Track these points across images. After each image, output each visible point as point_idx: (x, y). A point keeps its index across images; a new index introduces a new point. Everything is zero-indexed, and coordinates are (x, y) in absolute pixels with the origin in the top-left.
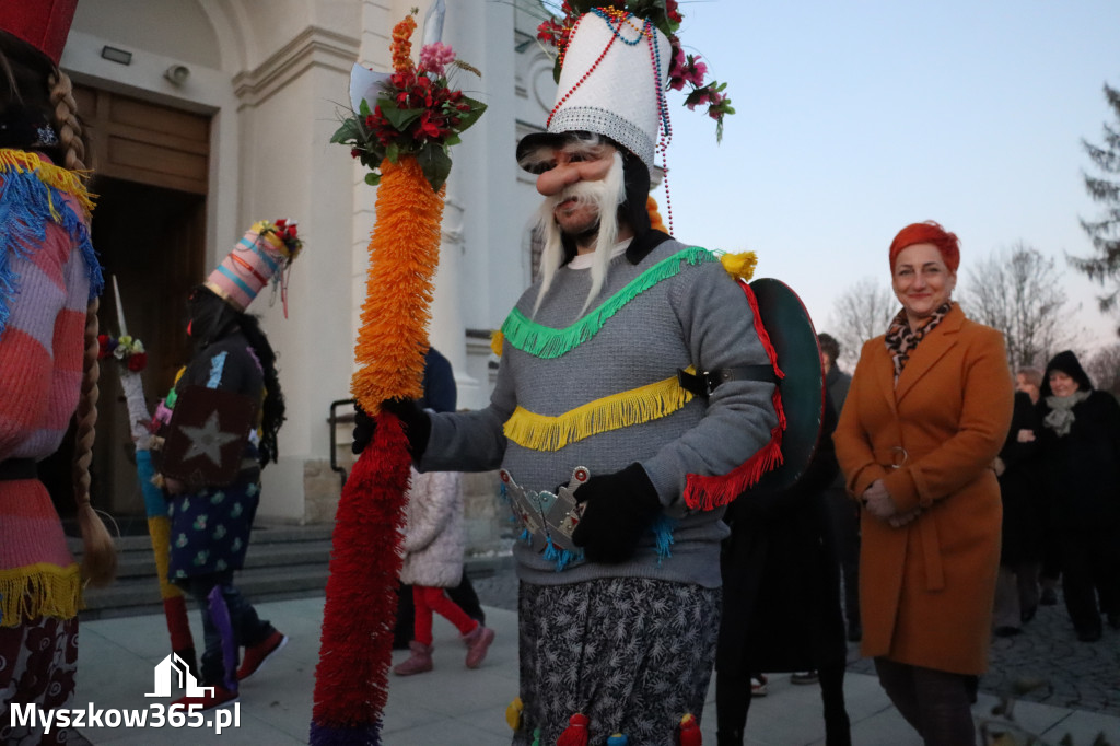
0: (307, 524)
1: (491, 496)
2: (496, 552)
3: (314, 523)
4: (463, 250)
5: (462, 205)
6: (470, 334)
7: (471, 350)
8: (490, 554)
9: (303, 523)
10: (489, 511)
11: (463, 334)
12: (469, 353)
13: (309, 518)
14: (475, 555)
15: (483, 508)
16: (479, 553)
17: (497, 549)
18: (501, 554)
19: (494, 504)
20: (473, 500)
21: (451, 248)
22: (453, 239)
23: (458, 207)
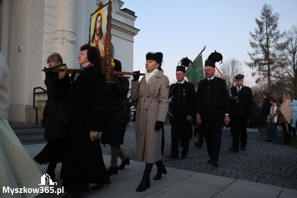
0: (26, 124)
3: (28, 123)
4: (76, 46)
5: (76, 33)
9: (24, 123)
13: (27, 122)
21: (72, 45)
22: (73, 42)
23: (75, 33)
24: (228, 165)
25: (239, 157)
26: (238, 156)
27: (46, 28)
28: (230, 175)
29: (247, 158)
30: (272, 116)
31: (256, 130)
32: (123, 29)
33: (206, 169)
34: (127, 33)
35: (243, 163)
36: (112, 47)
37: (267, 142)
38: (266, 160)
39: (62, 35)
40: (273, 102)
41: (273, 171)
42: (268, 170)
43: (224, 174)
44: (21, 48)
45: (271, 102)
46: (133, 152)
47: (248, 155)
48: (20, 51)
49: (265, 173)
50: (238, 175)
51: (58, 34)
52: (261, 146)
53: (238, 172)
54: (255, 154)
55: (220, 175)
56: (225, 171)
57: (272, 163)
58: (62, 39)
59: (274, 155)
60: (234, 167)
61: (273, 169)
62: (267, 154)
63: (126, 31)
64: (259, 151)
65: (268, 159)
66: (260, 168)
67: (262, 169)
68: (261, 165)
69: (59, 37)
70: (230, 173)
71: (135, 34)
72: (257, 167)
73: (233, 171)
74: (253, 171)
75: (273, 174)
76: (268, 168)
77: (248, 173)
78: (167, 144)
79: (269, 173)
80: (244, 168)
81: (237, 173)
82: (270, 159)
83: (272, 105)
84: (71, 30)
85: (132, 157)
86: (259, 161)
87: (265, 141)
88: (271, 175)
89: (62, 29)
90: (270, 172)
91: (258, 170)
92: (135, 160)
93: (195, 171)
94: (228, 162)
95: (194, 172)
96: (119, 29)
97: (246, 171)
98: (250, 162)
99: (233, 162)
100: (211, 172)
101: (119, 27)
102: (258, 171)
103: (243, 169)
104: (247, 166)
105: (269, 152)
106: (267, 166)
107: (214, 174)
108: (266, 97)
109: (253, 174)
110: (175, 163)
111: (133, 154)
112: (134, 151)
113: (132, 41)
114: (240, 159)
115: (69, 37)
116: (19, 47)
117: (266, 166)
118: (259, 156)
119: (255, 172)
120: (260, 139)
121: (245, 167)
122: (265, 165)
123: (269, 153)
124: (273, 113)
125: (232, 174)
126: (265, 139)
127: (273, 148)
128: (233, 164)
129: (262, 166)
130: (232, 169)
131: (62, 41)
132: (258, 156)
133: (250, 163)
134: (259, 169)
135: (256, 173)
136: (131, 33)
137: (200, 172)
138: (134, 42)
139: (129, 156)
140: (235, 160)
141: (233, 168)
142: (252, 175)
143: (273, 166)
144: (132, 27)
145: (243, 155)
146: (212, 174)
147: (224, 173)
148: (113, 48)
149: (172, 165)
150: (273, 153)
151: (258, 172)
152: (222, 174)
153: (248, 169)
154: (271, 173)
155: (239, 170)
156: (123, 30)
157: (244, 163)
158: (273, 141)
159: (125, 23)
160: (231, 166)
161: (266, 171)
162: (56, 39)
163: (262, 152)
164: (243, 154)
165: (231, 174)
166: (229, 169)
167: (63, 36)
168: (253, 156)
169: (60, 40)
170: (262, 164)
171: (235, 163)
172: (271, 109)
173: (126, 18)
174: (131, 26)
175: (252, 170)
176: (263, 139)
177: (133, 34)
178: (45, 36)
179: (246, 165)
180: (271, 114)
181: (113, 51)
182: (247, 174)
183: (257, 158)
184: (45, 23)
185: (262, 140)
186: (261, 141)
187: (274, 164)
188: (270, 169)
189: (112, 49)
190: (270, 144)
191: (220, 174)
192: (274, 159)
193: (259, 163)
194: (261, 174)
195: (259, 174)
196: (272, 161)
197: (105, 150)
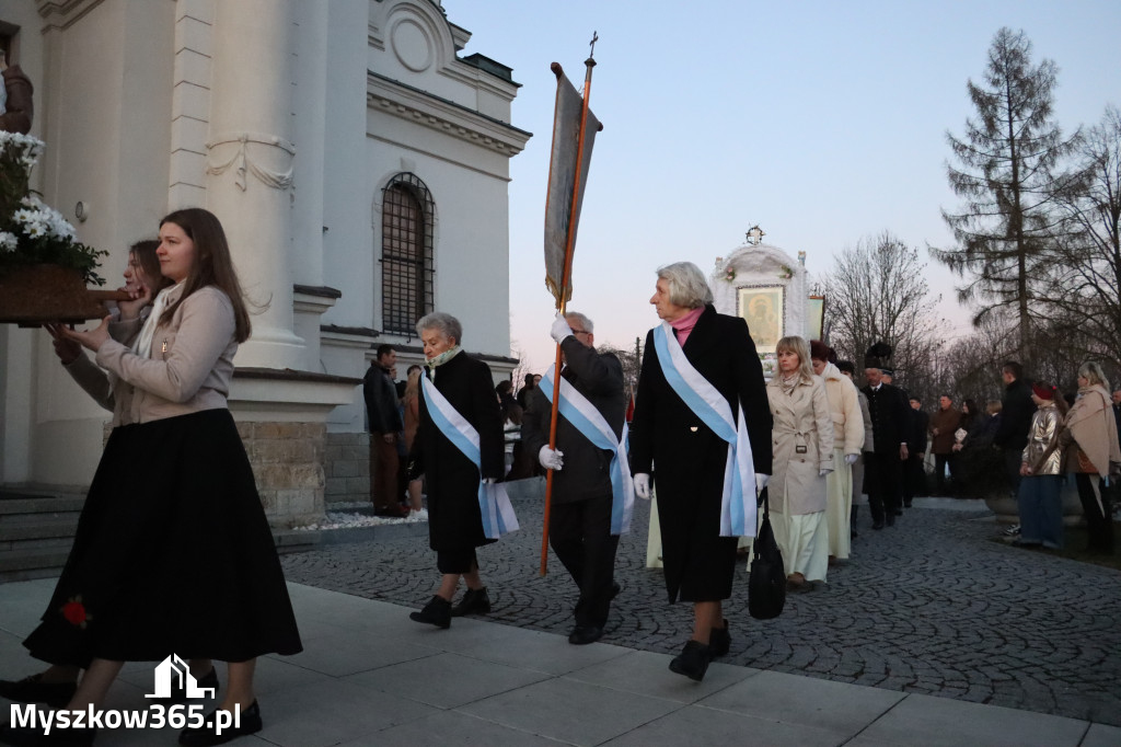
1: (316, 464)
2: (319, 526)
4: (292, 196)
5: (293, 149)
6: (298, 289)
7: (298, 307)
8: (313, 527)
10: (313, 481)
11: (292, 289)
12: (296, 311)
14: (296, 528)
15: (306, 477)
16: (299, 526)
17: (321, 522)
18: (324, 528)
19: (318, 472)
20: (294, 469)
21: (277, 193)
22: (281, 185)
23: (288, 152)
24: (877, 641)
25: (917, 607)
26: (912, 603)
27: (180, 134)
28: (884, 676)
29: (946, 609)
30: (1041, 449)
31: (980, 505)
32: (469, 131)
33: (791, 655)
34: (485, 146)
35: (931, 632)
36: (428, 199)
37: (1023, 551)
38: (1022, 619)
39: (241, 159)
40: (1043, 398)
41: (1045, 658)
42: (1029, 656)
43: (862, 672)
44: (86, 207)
45: (1035, 397)
46: (512, 594)
47: (950, 600)
48: (83, 221)
49: (1016, 668)
50: (916, 677)
51: (225, 155)
52: (999, 565)
53: (914, 665)
54: (978, 596)
55: (847, 679)
56: (864, 662)
57: (1041, 628)
58: (241, 172)
59: (1050, 599)
60: (897, 645)
61: (1050, 654)
62: (1023, 596)
63: (480, 141)
64: (994, 585)
65: (1028, 614)
66: (997, 647)
67: (1005, 654)
68: (1002, 637)
69: (228, 166)
70: (883, 671)
71: (513, 150)
72: (985, 644)
73: (893, 660)
74: (970, 660)
75: (1047, 672)
76: (1027, 647)
77: (953, 668)
78: (640, 565)
79: (1030, 670)
80: (937, 647)
81: (912, 668)
82: (1034, 615)
83: (1037, 409)
84: (274, 139)
85: (511, 614)
86: (994, 622)
87: (1015, 544)
88: (1042, 677)
89: (240, 133)
90: (1035, 665)
91: (992, 655)
92: (521, 626)
93: (748, 664)
94: (876, 627)
95: (747, 669)
96: (453, 131)
97: (943, 663)
98: (960, 627)
99: (893, 628)
100: (810, 668)
101: (453, 125)
102: (992, 660)
103: (933, 653)
104: (948, 643)
105: (1029, 588)
106: (1026, 641)
107: (825, 673)
108: (1013, 379)
109: (972, 674)
110: (675, 634)
111: (513, 603)
112: (515, 592)
113: (504, 176)
114: (922, 616)
115: (267, 164)
116: (80, 204)
117: (1023, 642)
118: (993, 603)
119: (980, 663)
120: (992, 540)
121: (939, 644)
122: (1016, 636)
123: (1031, 592)
124: (1045, 439)
125: (891, 673)
126: (1016, 538)
127: (1046, 573)
128: (894, 635)
129: (1006, 643)
130: (892, 653)
131: (240, 181)
132: (989, 605)
133: (958, 632)
134: (997, 651)
135: (984, 669)
136: (501, 145)
137: (771, 667)
138: (509, 180)
139: (499, 610)
140: (902, 620)
141: (894, 649)
142: (967, 677)
143: (1048, 641)
144: (501, 123)
145: (932, 600)
146: (816, 677)
147: (858, 669)
148: (433, 203)
149: (662, 644)
150: (1048, 590)
151: (990, 665)
152: (853, 673)
153: (953, 651)
154: (1040, 666)
155: (916, 657)
156: (467, 136)
157: (936, 632)
158: (1047, 544)
159: (474, 108)
160: (886, 644)
161: (1021, 659)
162: (216, 172)
163: (1003, 588)
164: (932, 595)
165: (887, 672)
166: (879, 655)
167: (245, 161)
168: (970, 604)
169: (230, 177)
170: (1005, 633)
171: (899, 630)
172: (1035, 424)
173: (481, 92)
174: (499, 119)
175: (967, 657)
176: (1006, 539)
177: (506, 151)
178: (176, 161)
179: (946, 639)
180: (1036, 442)
181: (432, 214)
182: (948, 673)
183: (987, 613)
184: (175, 115)
185: (1002, 542)
186: (1000, 545)
187: (1052, 632)
188: (1038, 654)
189: (430, 206)
190: (1034, 556)
191: (845, 672)
192: (1051, 615)
193: (995, 628)
194: (1001, 671)
195: (993, 673)
196: (1045, 623)
197: (407, 588)
